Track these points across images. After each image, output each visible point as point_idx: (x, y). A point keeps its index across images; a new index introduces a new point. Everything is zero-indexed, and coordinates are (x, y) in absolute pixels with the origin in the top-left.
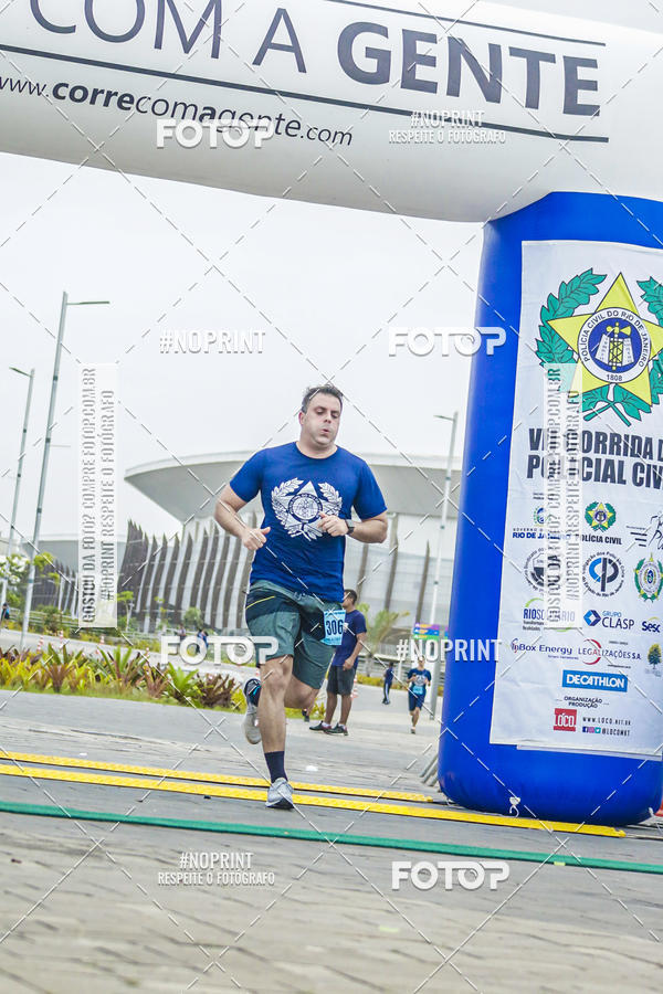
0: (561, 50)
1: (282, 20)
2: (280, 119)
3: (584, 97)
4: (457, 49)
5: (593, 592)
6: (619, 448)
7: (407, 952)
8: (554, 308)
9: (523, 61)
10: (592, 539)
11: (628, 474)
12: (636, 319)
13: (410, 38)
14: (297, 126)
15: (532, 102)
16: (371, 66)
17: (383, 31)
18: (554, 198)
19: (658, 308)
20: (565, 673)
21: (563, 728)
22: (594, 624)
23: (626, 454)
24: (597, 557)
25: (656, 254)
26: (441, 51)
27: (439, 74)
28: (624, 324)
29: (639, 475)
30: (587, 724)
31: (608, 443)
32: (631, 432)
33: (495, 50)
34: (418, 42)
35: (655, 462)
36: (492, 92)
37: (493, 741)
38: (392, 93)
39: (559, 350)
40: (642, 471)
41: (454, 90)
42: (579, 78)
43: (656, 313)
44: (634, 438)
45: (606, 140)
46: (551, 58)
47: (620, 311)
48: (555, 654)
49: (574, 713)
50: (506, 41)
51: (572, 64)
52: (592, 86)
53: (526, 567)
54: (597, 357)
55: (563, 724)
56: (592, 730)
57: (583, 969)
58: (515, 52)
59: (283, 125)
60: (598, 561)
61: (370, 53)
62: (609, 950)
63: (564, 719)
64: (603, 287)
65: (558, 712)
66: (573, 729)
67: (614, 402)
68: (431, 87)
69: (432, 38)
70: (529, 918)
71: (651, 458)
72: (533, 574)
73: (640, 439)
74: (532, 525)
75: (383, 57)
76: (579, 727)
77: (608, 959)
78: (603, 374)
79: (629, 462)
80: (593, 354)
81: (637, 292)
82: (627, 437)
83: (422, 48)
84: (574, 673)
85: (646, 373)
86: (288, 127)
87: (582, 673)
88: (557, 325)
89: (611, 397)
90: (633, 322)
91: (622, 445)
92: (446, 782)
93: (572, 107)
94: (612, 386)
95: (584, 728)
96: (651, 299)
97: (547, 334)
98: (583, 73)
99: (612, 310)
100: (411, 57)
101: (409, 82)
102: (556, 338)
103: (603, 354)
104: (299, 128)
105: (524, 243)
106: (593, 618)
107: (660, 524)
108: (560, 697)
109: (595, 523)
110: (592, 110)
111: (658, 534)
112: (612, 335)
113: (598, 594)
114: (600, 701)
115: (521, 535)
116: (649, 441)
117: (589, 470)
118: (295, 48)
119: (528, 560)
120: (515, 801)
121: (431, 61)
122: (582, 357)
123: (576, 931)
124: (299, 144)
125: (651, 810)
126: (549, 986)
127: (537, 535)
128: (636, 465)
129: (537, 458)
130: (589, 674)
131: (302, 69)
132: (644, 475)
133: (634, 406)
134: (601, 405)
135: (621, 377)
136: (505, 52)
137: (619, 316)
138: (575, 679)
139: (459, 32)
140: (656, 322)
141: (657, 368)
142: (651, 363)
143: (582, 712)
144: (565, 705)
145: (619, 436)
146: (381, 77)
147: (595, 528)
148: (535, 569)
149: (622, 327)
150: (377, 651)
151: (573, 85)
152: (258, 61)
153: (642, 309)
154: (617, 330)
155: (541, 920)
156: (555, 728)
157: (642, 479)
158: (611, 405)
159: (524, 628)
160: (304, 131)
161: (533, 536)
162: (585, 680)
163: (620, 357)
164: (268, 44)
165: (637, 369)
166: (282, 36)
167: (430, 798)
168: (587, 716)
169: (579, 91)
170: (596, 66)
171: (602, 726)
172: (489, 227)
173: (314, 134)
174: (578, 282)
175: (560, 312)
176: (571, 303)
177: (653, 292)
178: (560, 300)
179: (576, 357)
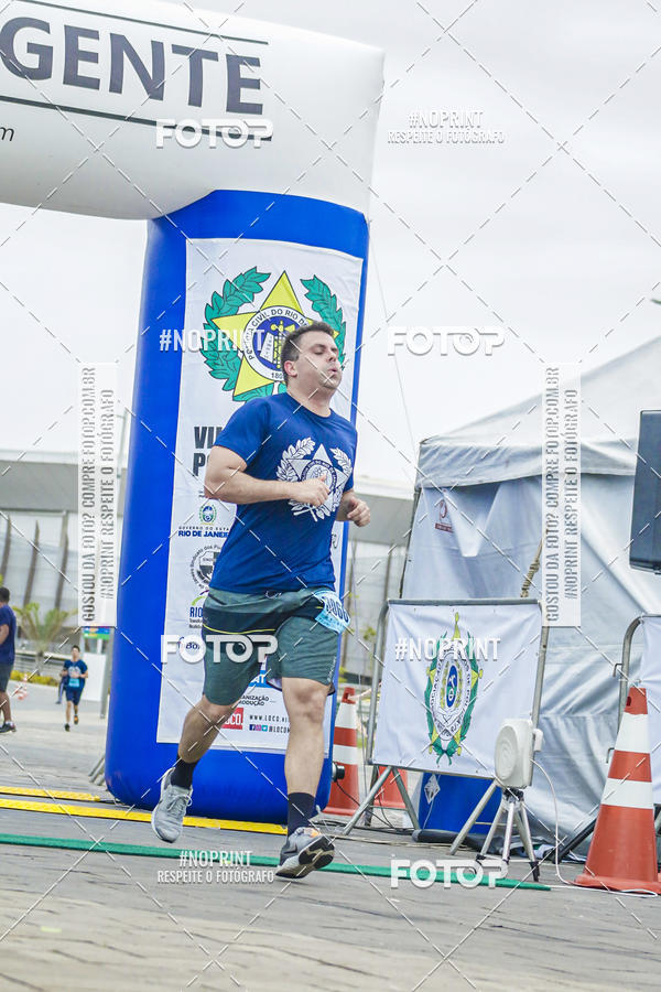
0: (223, 48)
3: (247, 95)
4: (120, 45)
7: (66, 951)
8: (217, 308)
9: (185, 60)
12: (300, 317)
13: (72, 34)
15: (196, 99)
16: (33, 61)
17: (45, 27)
18: (217, 196)
19: (322, 306)
21: (229, 727)
25: (320, 253)
26: (103, 47)
27: (101, 70)
28: (288, 322)
30: (257, 722)
33: (157, 47)
34: (80, 38)
36: (155, 90)
37: (159, 740)
38: (53, 88)
41: (116, 87)
42: (242, 76)
43: (320, 311)
46: (213, 56)
47: (284, 309)
49: (239, 711)
50: (169, 39)
51: (234, 62)
52: (255, 84)
53: (192, 565)
54: (262, 355)
55: (230, 722)
56: (259, 728)
57: (244, 967)
58: (177, 49)
61: (32, 48)
62: (272, 947)
63: (231, 717)
64: (267, 285)
66: (240, 727)
68: (93, 84)
69: (94, 35)
70: (192, 917)
72: (199, 573)
74: (197, 523)
75: (45, 52)
76: (246, 725)
77: (270, 956)
78: (268, 372)
80: (258, 353)
81: (302, 291)
83: (85, 44)
88: (221, 323)
90: (297, 321)
92: (113, 782)
93: (235, 106)
94: (276, 384)
95: (251, 726)
96: (314, 298)
98: (246, 72)
99: (276, 309)
100: (74, 55)
101: (71, 78)
103: (267, 353)
105: (188, 241)
110: (256, 109)
112: (276, 333)
114: (267, 699)
115: (186, 534)
119: (194, 558)
121: (93, 57)
122: (247, 355)
125: (318, 807)
126: (209, 984)
127: (203, 533)
129: (203, 456)
136: (168, 50)
137: (283, 315)
139: (120, 28)
140: (320, 320)
143: (248, 710)
146: (43, 73)
148: (201, 567)
149: (286, 325)
150: (47, 650)
151: (236, 83)
153: (306, 305)
154: (281, 328)
155: (205, 918)
159: (191, 626)
161: (199, 534)
167: (97, 797)
168: (254, 714)
169: (242, 89)
170: (258, 65)
171: (269, 724)
172: (154, 225)
174: (241, 280)
175: (225, 310)
176: (235, 301)
177: (318, 291)
178: (225, 298)
179: (240, 355)
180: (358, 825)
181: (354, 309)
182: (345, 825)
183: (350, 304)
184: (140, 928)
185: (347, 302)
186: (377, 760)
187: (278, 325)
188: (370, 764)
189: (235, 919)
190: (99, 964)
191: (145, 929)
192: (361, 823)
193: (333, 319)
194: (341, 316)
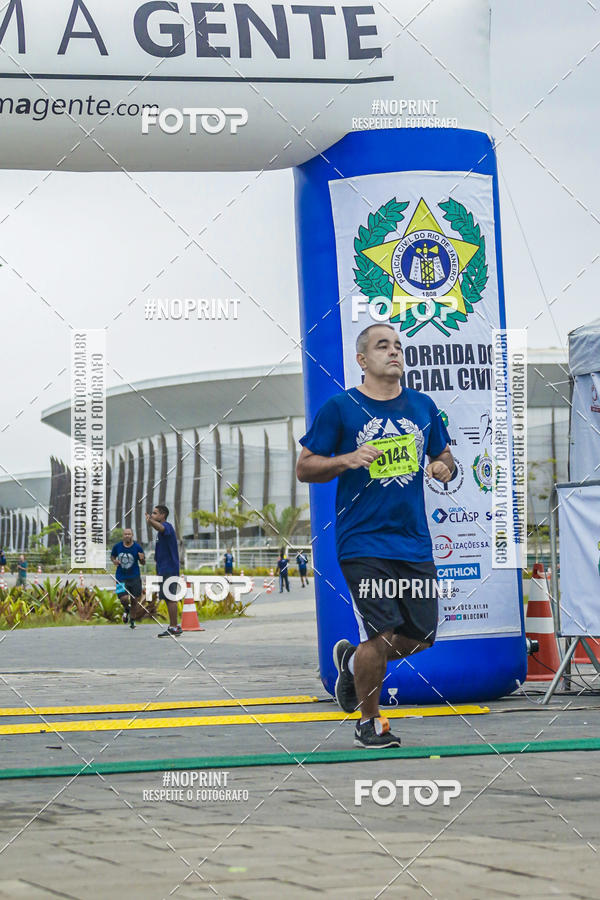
1: (79, 10)
2: (90, 101)
3: (366, 42)
4: (244, 14)
5: (437, 492)
6: (442, 358)
8: (365, 239)
9: (306, 17)
11: (454, 380)
12: (441, 238)
13: (199, 10)
14: (105, 104)
15: (319, 52)
16: (166, 40)
18: (351, 138)
19: (461, 225)
22: (442, 521)
23: (449, 362)
25: (452, 176)
26: (229, 18)
27: (230, 39)
28: (431, 244)
29: (465, 379)
30: (451, 613)
31: (432, 355)
32: (451, 341)
33: (278, 10)
34: (207, 13)
35: (477, 365)
36: (281, 48)
38: (189, 62)
39: (376, 276)
40: (467, 376)
41: (245, 52)
42: (359, 25)
43: (459, 230)
44: (455, 346)
45: (391, 78)
46: (331, 11)
47: (426, 233)
51: (350, 13)
52: (372, 30)
54: (411, 278)
56: (454, 618)
58: (297, 9)
59: (94, 106)
64: (407, 213)
68: (225, 52)
69: (220, 8)
71: (473, 363)
73: (460, 347)
75: (177, 31)
78: (419, 292)
79: (454, 369)
80: (407, 275)
81: (440, 213)
82: (448, 346)
83: (212, 18)
85: (457, 286)
86: (98, 107)
90: (439, 241)
91: (445, 354)
93: (356, 53)
95: (446, 616)
96: (451, 218)
97: (363, 262)
98: (362, 20)
99: (419, 233)
100: (203, 29)
101: (204, 50)
102: (371, 265)
103: (416, 274)
104: (109, 107)
105: (329, 182)
106: (440, 516)
107: (490, 420)
110: (376, 53)
111: (490, 430)
112: (421, 256)
113: (442, 493)
114: (458, 590)
116: (469, 347)
117: (418, 381)
118: (94, 34)
120: (393, 692)
121: (221, 29)
122: (398, 280)
124: (111, 121)
125: (518, 681)
128: (460, 371)
131: (104, 52)
132: (469, 379)
133: (451, 318)
135: (435, 293)
136: (288, 11)
137: (426, 238)
140: (460, 238)
141: (466, 280)
142: (461, 276)
143: (442, 602)
145: (441, 347)
146: (178, 50)
149: (429, 247)
151: (354, 32)
152: (62, 51)
153: (446, 226)
154: (425, 251)
160: (114, 106)
162: (441, 573)
163: (431, 275)
164: (69, 34)
165: (449, 283)
166: (81, 25)
167: (315, 698)
168: (447, 606)
169: (361, 37)
170: (373, 12)
171: (462, 612)
172: (297, 170)
173: (123, 110)
174: (384, 212)
178: (370, 230)
179: (391, 280)
180: (557, 691)
181: (490, 223)
183: (486, 218)
185: (483, 218)
186: (565, 632)
187: (422, 248)
188: (560, 636)
192: (560, 689)
193: (472, 234)
194: (479, 231)
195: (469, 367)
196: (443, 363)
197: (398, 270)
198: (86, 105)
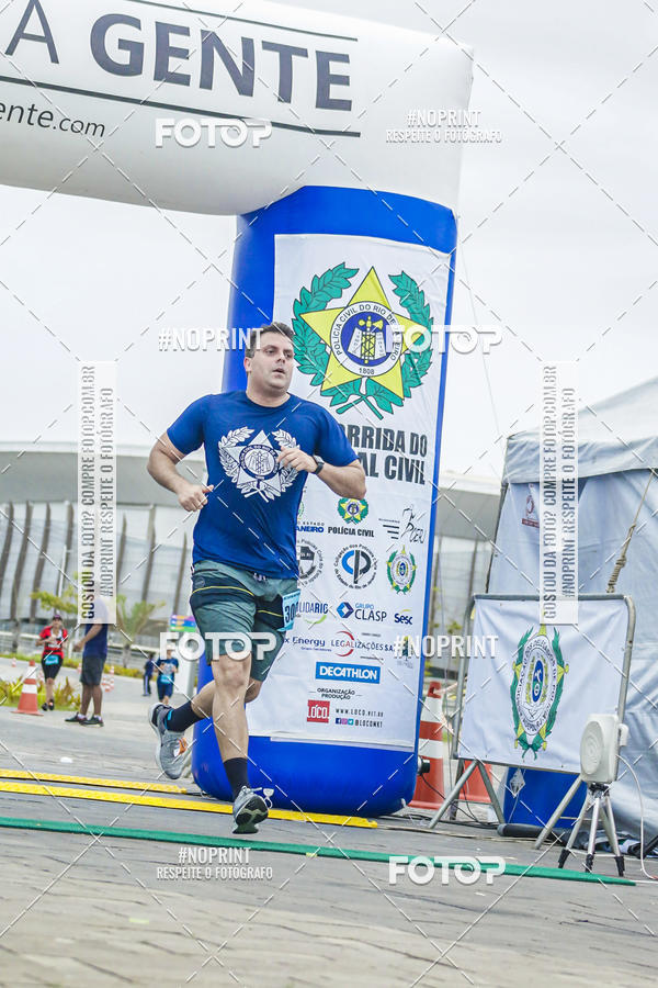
0: (313, 45)
1: (35, 10)
2: (32, 109)
3: (336, 92)
4: (211, 42)
5: (346, 584)
6: (371, 441)
7: (154, 942)
9: (276, 55)
10: (344, 531)
11: (380, 467)
12: (388, 313)
13: (163, 30)
14: (49, 116)
15: (285, 94)
16: (123, 57)
17: (136, 23)
18: (306, 192)
19: (410, 302)
20: (319, 664)
21: (316, 720)
22: (347, 616)
23: (378, 447)
24: (350, 550)
25: (409, 249)
26: (193, 43)
27: (192, 67)
28: (376, 317)
29: (392, 468)
30: (343, 716)
31: (360, 436)
32: (383, 425)
33: (248, 44)
34: (171, 35)
35: (407, 455)
36: (245, 85)
38: (144, 84)
39: (312, 343)
40: (395, 464)
41: (206, 83)
42: (331, 72)
43: (408, 307)
44: (386, 431)
45: (358, 135)
46: (304, 53)
47: (372, 305)
48: (308, 646)
49: (326, 704)
50: (259, 35)
51: (324, 59)
52: (344, 80)
54: (350, 350)
55: (317, 715)
56: (346, 722)
57: (331, 959)
58: (267, 46)
59: (36, 115)
60: (351, 554)
61: (123, 44)
62: (358, 940)
63: (317, 710)
64: (355, 281)
65: (312, 703)
66: (326, 721)
67: (367, 395)
68: (184, 80)
69: (185, 31)
70: (280, 909)
71: (404, 451)
73: (392, 432)
75: (136, 49)
76: (332, 719)
77: (357, 949)
78: (356, 367)
79: (382, 455)
80: (346, 348)
81: (389, 286)
82: (379, 430)
83: (175, 40)
84: (328, 665)
85: (398, 367)
86: (40, 117)
87: (335, 665)
88: (310, 318)
89: (363, 391)
90: (385, 316)
91: (374, 438)
92: (200, 774)
93: (324, 101)
94: (364, 380)
95: (337, 719)
96: (401, 293)
97: (301, 328)
98: (336, 68)
99: (364, 304)
100: (164, 51)
101: (162, 74)
102: (309, 331)
103: (355, 348)
104: (51, 119)
105: (276, 236)
106: (345, 610)
107: (412, 517)
108: (313, 688)
109: (348, 515)
110: (345, 105)
111: (410, 527)
112: (364, 328)
113: (351, 586)
114: (353, 693)
116: (401, 434)
118: (47, 38)
120: (269, 793)
121: (183, 54)
122: (335, 351)
123: (326, 921)
124: (50, 135)
125: (403, 801)
126: (298, 976)
128: (388, 458)
130: (342, 666)
131: (55, 59)
132: (396, 469)
133: (386, 400)
134: (353, 398)
135: (373, 371)
136: (258, 47)
137: (371, 310)
138: (328, 671)
139: (212, 25)
140: (408, 316)
141: (409, 362)
142: (403, 357)
143: (335, 703)
144: (318, 697)
145: (371, 429)
146: (134, 69)
147: (348, 521)
149: (373, 321)
150: (134, 643)
151: (325, 79)
152: (10, 51)
153: (394, 301)
154: (369, 324)
155: (291, 911)
156: (309, 720)
157: (394, 472)
158: (363, 398)
160: (58, 120)
162: (338, 672)
163: (372, 351)
164: (20, 34)
165: (389, 362)
166: (34, 26)
167: (185, 790)
168: (340, 708)
169: (331, 86)
170: (348, 62)
171: (355, 717)
172: (243, 221)
173: (66, 125)
174: (330, 276)
175: (314, 304)
176: (325, 297)
177: (405, 286)
178: (313, 293)
179: (328, 350)
180: (443, 818)
181: (441, 303)
182: (430, 819)
183: (439, 300)
184: (228, 920)
185: (435, 298)
186: (463, 754)
187: (366, 320)
188: (456, 758)
189: (322, 911)
190: (187, 955)
191: (233, 921)
192: (446, 817)
193: (421, 315)
194: (429, 311)
195: (397, 455)
196: (371, 447)
197: (336, 340)
198: (27, 113)
